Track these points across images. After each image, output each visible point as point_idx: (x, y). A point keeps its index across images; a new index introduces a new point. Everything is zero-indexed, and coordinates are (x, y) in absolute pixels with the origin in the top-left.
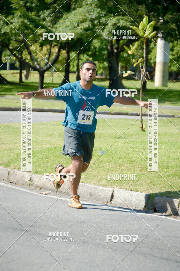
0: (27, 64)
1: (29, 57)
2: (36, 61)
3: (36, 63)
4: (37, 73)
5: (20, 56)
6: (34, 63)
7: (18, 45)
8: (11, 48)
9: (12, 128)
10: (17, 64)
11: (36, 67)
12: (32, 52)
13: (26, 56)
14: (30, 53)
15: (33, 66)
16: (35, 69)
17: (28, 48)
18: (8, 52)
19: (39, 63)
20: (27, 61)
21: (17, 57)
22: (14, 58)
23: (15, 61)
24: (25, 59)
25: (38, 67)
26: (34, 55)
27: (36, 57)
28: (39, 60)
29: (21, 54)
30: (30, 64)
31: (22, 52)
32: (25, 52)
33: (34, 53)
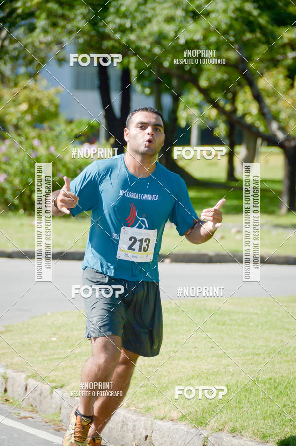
0: (251, 128)
1: (254, 108)
2: (276, 118)
3: (274, 126)
4: (277, 154)
5: (228, 107)
6: (268, 125)
7: (226, 76)
8: (203, 83)
9: (210, 312)
10: (221, 130)
11: (275, 136)
12: (264, 94)
13: (246, 105)
14: (258, 97)
15: (267, 134)
16: (271, 141)
17: (251, 84)
18: (195, 96)
19: (282, 124)
20: (249, 120)
21: (221, 110)
22: (213, 113)
23: (215, 120)
24: (244, 115)
25: (280, 136)
26: (268, 101)
27: (274, 108)
28: (283, 116)
29: (233, 101)
30: (257, 128)
31: (235, 95)
32: (245, 93)
33: (269, 96)
